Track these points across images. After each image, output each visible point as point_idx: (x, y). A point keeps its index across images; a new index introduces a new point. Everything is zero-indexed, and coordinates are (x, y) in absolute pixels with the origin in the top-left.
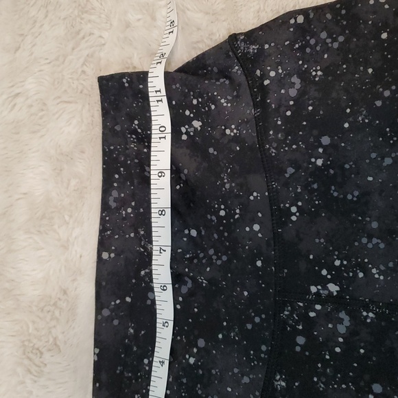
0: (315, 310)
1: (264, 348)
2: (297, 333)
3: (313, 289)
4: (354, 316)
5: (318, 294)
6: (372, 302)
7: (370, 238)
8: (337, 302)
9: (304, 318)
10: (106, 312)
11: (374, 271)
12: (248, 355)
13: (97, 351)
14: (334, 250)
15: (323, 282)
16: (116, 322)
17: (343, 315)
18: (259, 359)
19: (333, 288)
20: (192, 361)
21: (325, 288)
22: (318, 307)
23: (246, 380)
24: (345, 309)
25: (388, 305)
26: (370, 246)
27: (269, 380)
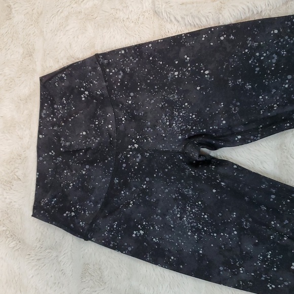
0: (130, 154)
1: (111, 169)
2: (123, 163)
3: (130, 147)
4: (142, 155)
5: (131, 148)
6: (148, 150)
7: (148, 128)
8: (137, 151)
9: (126, 157)
10: (41, 159)
11: (149, 139)
12: (105, 171)
13: (38, 174)
14: (137, 133)
15: (133, 144)
16: (45, 162)
17: (139, 155)
18: (109, 173)
19: (136, 146)
20: (84, 172)
21: (133, 146)
22: (131, 153)
23: (104, 180)
24: (140, 153)
25: (153, 150)
26: (148, 131)
27: (112, 180)
